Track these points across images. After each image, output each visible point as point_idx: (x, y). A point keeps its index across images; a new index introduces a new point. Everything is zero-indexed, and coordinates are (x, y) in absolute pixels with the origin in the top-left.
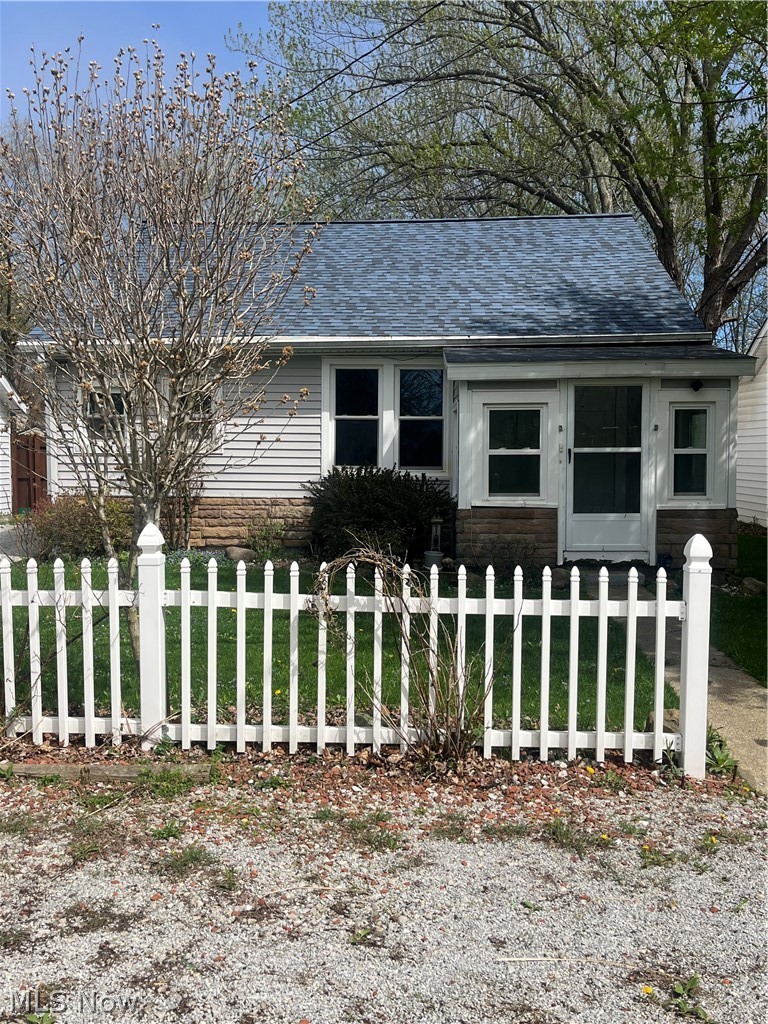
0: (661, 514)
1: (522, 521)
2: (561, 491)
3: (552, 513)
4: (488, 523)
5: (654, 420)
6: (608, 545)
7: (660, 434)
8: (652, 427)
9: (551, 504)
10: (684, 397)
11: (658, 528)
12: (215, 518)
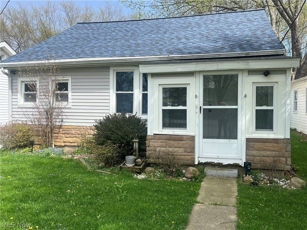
0: (248, 140)
1: (177, 142)
2: (197, 127)
3: (192, 138)
4: (161, 142)
5: (244, 92)
6: (220, 155)
7: (247, 98)
8: (244, 95)
9: (192, 134)
10: (260, 80)
11: (247, 147)
12: (68, 134)
